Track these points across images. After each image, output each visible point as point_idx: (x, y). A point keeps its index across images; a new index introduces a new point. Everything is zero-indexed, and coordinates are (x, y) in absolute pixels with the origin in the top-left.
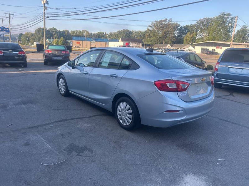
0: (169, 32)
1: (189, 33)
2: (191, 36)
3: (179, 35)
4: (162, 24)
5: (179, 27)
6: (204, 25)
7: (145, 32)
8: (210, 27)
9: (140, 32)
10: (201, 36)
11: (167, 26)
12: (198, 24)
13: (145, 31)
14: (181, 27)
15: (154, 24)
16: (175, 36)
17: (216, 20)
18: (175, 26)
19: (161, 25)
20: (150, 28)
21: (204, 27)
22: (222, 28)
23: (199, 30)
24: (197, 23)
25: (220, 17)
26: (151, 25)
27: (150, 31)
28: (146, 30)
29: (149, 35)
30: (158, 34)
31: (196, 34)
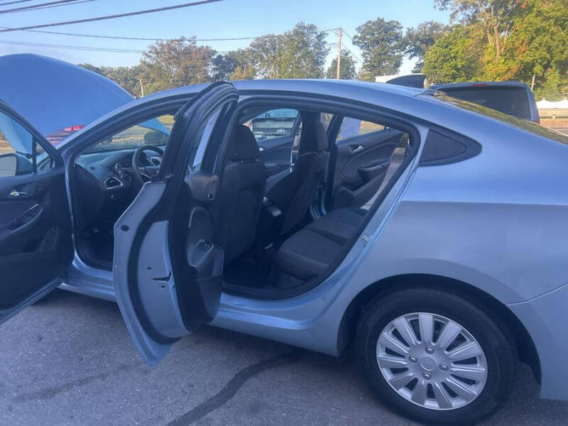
0: (194, 67)
1: (238, 68)
2: (244, 75)
3: (217, 75)
4: (175, 50)
5: (215, 57)
6: (267, 51)
7: (137, 71)
8: (280, 56)
9: (122, 71)
10: (263, 74)
11: (188, 52)
12: (253, 49)
13: (136, 68)
14: (220, 57)
15: (156, 50)
16: (208, 78)
17: (290, 38)
18: (207, 54)
19: (173, 53)
20: (148, 60)
21: (267, 55)
22: (303, 56)
23: (257, 62)
24: (251, 45)
25: (297, 33)
26: (150, 52)
27: (150, 66)
28: (138, 64)
29: (147, 77)
30: (170, 72)
31: (255, 71)
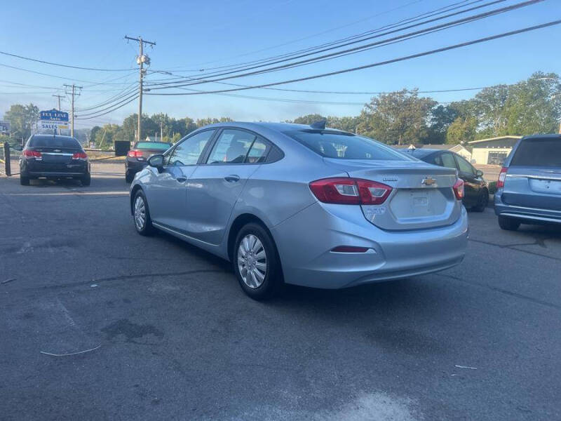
0: (411, 117)
1: (459, 119)
2: (464, 126)
3: (435, 125)
4: (396, 101)
5: (436, 108)
6: (494, 102)
7: (357, 121)
8: (509, 106)
9: (345, 120)
10: (487, 125)
11: (408, 103)
12: (479, 100)
13: (358, 118)
14: (441, 108)
15: (378, 101)
16: (425, 127)
17: (522, 89)
18: (427, 105)
19: (393, 104)
20: (369, 111)
21: (494, 106)
22: (538, 108)
23: (482, 113)
24: (477, 96)
25: (532, 82)
26: (371, 104)
27: (370, 116)
28: (359, 114)
29: (367, 126)
30: (387, 122)
31: (477, 123)
